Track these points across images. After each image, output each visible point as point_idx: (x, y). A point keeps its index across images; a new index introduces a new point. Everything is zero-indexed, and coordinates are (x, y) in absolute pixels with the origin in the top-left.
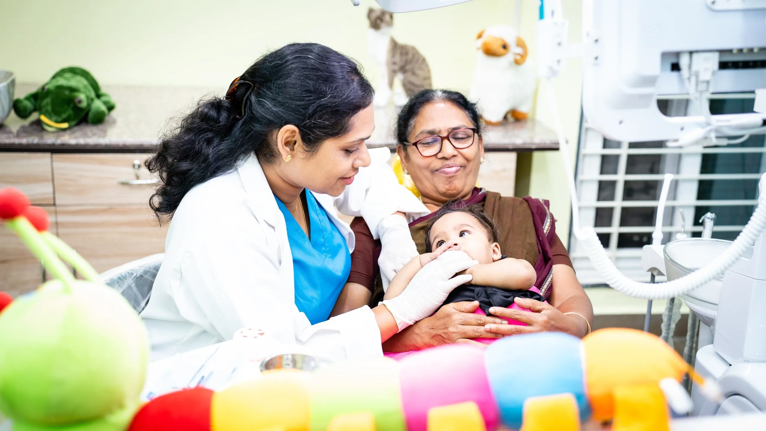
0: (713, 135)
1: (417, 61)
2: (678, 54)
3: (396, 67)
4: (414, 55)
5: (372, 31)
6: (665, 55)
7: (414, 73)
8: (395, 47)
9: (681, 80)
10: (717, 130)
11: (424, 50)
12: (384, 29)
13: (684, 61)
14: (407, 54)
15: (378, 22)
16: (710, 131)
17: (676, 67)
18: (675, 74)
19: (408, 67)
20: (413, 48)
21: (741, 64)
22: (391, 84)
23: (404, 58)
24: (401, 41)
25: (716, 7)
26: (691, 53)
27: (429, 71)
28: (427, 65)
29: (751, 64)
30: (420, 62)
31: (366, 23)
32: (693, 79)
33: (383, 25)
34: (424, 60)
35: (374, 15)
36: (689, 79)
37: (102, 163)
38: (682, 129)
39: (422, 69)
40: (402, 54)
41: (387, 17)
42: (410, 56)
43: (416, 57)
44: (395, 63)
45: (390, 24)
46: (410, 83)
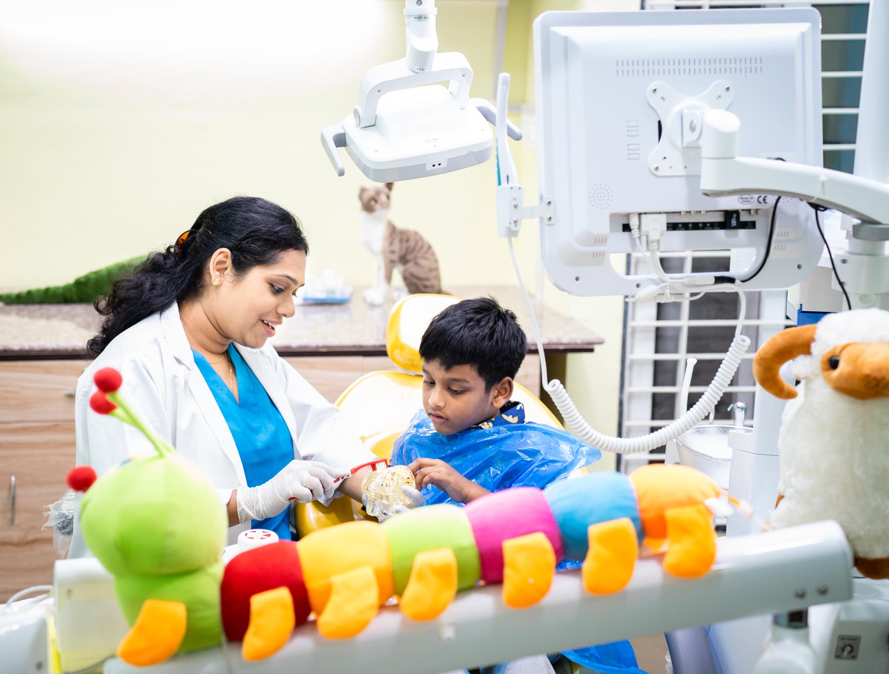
0: (668, 291)
1: (422, 248)
2: (628, 215)
3: (395, 257)
4: (417, 242)
5: (364, 215)
6: (613, 216)
7: (416, 264)
8: (393, 231)
9: (633, 241)
10: (671, 287)
11: (429, 235)
12: (379, 212)
13: (634, 223)
14: (408, 240)
15: (373, 203)
16: (664, 288)
17: (626, 228)
18: (626, 234)
19: (410, 257)
20: (416, 233)
21: (690, 225)
22: (389, 278)
23: (405, 245)
24: (401, 225)
25: (659, 173)
26: (640, 214)
27: (436, 261)
28: (433, 254)
29: (701, 225)
30: (424, 250)
31: (358, 205)
32: (644, 239)
33: (377, 207)
34: (430, 248)
35: (367, 195)
36: (640, 238)
37: (48, 371)
38: (638, 286)
39: (427, 259)
40: (401, 241)
41: (383, 198)
42: (412, 243)
43: (420, 244)
44: (393, 252)
45: (387, 206)
46: (412, 275)
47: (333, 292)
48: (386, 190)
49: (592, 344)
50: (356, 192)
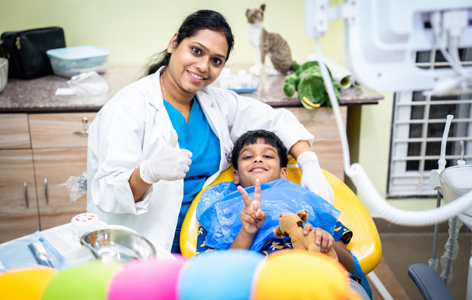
1: (281, 44)
2: (429, 14)
3: (267, 49)
4: (278, 40)
5: (249, 25)
7: (279, 53)
8: (265, 35)
11: (285, 36)
12: (257, 23)
13: (435, 20)
14: (274, 39)
15: (253, 18)
17: (427, 25)
18: (430, 31)
19: (275, 48)
20: (278, 35)
22: (263, 61)
23: (272, 42)
24: (270, 30)
26: (442, 12)
27: (289, 50)
28: (288, 47)
30: (283, 44)
31: (245, 19)
32: (445, 36)
33: (256, 20)
34: (286, 43)
35: (250, 14)
37: (62, 119)
38: (436, 80)
39: (284, 49)
40: (270, 40)
41: (259, 15)
42: (276, 41)
43: (280, 41)
44: (265, 46)
45: (261, 19)
46: (277, 59)
47: (246, 85)
48: (261, 10)
49: (377, 99)
50: (244, 12)
